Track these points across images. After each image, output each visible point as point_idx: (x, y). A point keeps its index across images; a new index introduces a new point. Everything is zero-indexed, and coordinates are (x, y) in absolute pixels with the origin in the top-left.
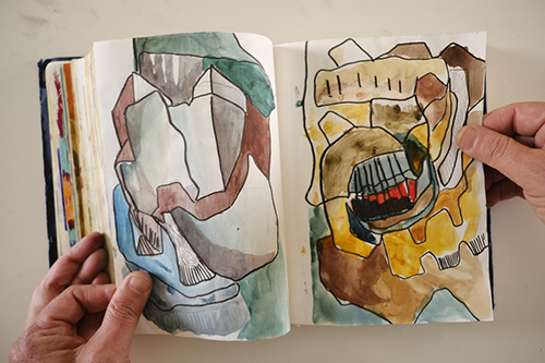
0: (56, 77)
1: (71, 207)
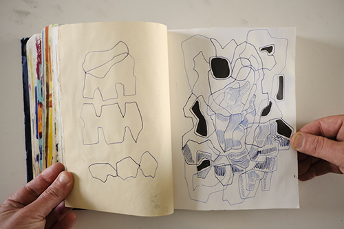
0: (37, 41)
1: (41, 124)
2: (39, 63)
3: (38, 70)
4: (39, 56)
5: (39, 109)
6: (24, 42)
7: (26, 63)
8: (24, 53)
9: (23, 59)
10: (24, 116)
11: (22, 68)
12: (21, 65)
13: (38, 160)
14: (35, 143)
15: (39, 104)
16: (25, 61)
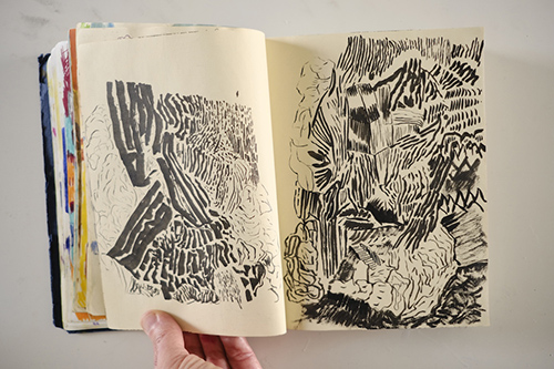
2: (67, 90)
3: (66, 101)
4: (67, 78)
5: (69, 164)
6: (43, 60)
7: (47, 95)
8: (43, 79)
9: (41, 87)
10: (45, 180)
11: (40, 102)
12: (39, 98)
13: (68, 246)
14: (64, 219)
15: (68, 156)
16: (44, 92)
